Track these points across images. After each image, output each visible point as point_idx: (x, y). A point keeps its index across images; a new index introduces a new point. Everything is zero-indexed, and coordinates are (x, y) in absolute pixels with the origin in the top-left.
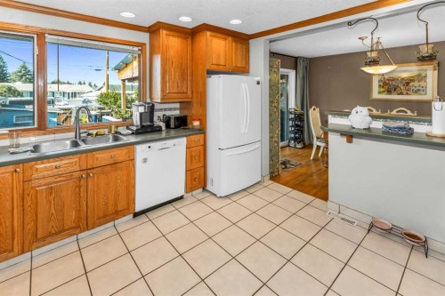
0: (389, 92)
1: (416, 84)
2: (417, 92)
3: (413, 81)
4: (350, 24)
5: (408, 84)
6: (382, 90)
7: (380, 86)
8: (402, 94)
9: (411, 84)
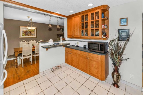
0: (26, 35)
1: (32, 33)
2: (32, 35)
3: (32, 32)
4: (45, 14)
5: (30, 33)
6: (24, 34)
7: (23, 33)
8: (29, 36)
9: (31, 33)
